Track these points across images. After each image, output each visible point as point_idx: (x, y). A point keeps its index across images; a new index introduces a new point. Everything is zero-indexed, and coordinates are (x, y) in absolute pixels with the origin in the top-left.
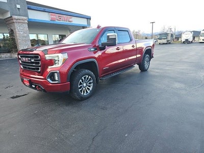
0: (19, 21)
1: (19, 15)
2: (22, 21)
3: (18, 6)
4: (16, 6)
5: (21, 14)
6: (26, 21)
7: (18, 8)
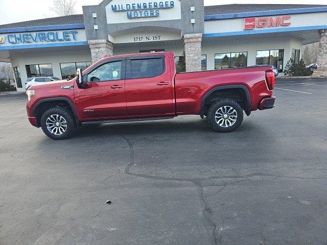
0: (191, 40)
1: (193, 33)
2: (194, 40)
3: (193, 21)
4: (190, 21)
5: (195, 31)
6: (200, 39)
7: (193, 24)
